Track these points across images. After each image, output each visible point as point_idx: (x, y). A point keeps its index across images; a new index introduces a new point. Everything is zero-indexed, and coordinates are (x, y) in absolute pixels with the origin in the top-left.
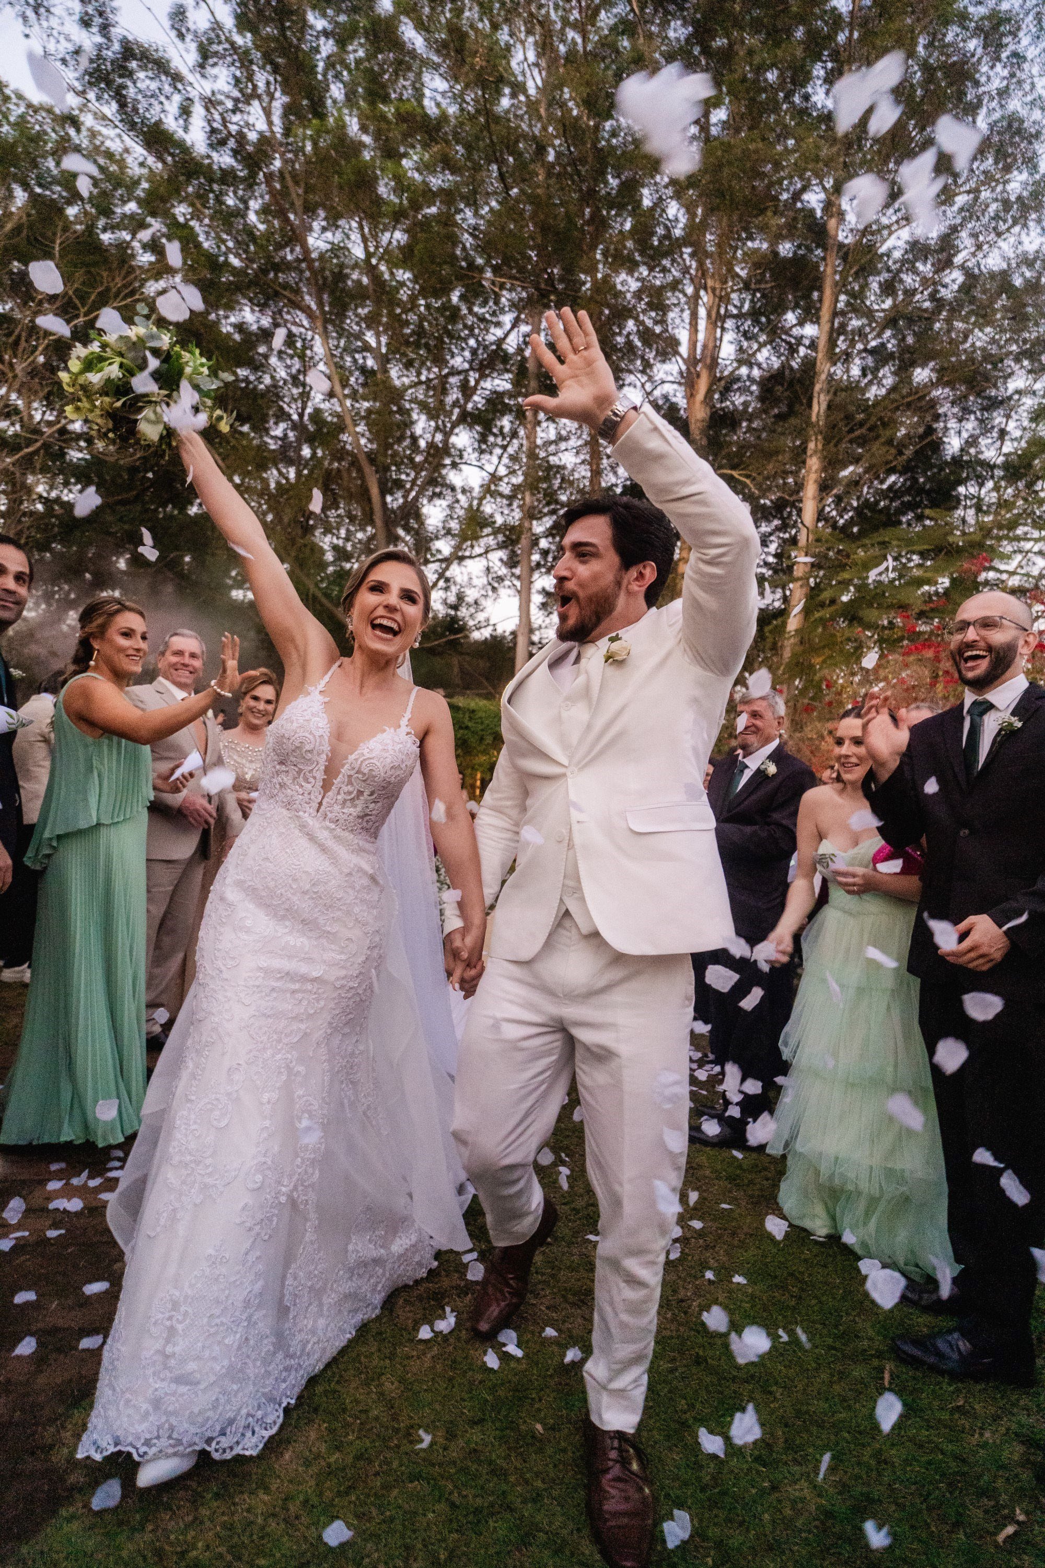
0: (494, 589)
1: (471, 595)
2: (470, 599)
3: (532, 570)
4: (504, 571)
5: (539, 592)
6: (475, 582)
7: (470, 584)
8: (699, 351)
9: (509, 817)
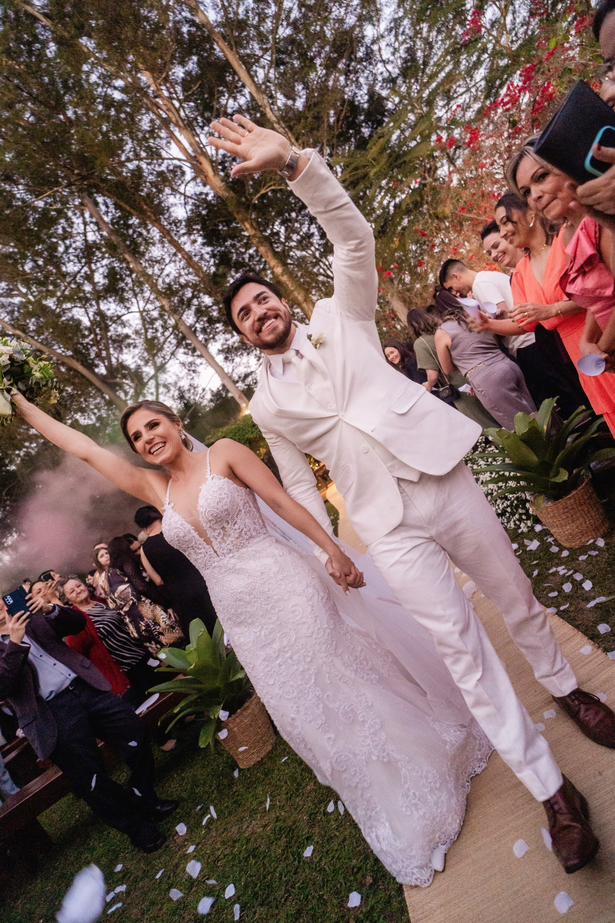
0: (194, 371)
1: (185, 384)
2: (186, 387)
3: (206, 346)
4: (190, 359)
5: (218, 354)
6: (181, 375)
7: (179, 379)
8: (190, 150)
9: (305, 481)
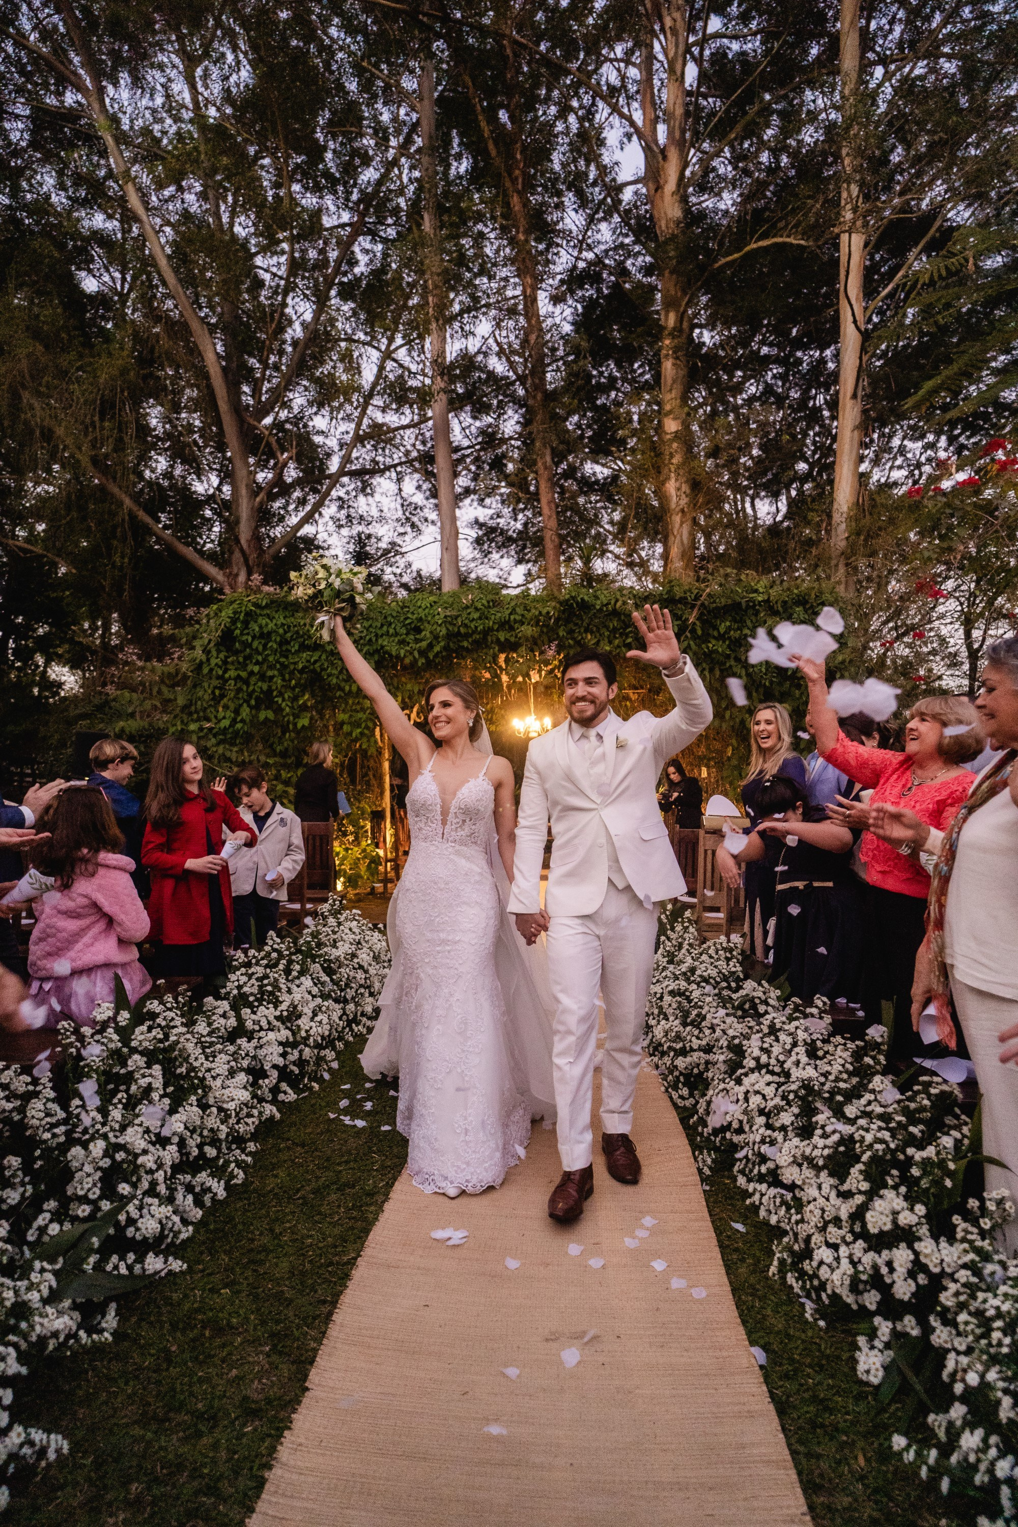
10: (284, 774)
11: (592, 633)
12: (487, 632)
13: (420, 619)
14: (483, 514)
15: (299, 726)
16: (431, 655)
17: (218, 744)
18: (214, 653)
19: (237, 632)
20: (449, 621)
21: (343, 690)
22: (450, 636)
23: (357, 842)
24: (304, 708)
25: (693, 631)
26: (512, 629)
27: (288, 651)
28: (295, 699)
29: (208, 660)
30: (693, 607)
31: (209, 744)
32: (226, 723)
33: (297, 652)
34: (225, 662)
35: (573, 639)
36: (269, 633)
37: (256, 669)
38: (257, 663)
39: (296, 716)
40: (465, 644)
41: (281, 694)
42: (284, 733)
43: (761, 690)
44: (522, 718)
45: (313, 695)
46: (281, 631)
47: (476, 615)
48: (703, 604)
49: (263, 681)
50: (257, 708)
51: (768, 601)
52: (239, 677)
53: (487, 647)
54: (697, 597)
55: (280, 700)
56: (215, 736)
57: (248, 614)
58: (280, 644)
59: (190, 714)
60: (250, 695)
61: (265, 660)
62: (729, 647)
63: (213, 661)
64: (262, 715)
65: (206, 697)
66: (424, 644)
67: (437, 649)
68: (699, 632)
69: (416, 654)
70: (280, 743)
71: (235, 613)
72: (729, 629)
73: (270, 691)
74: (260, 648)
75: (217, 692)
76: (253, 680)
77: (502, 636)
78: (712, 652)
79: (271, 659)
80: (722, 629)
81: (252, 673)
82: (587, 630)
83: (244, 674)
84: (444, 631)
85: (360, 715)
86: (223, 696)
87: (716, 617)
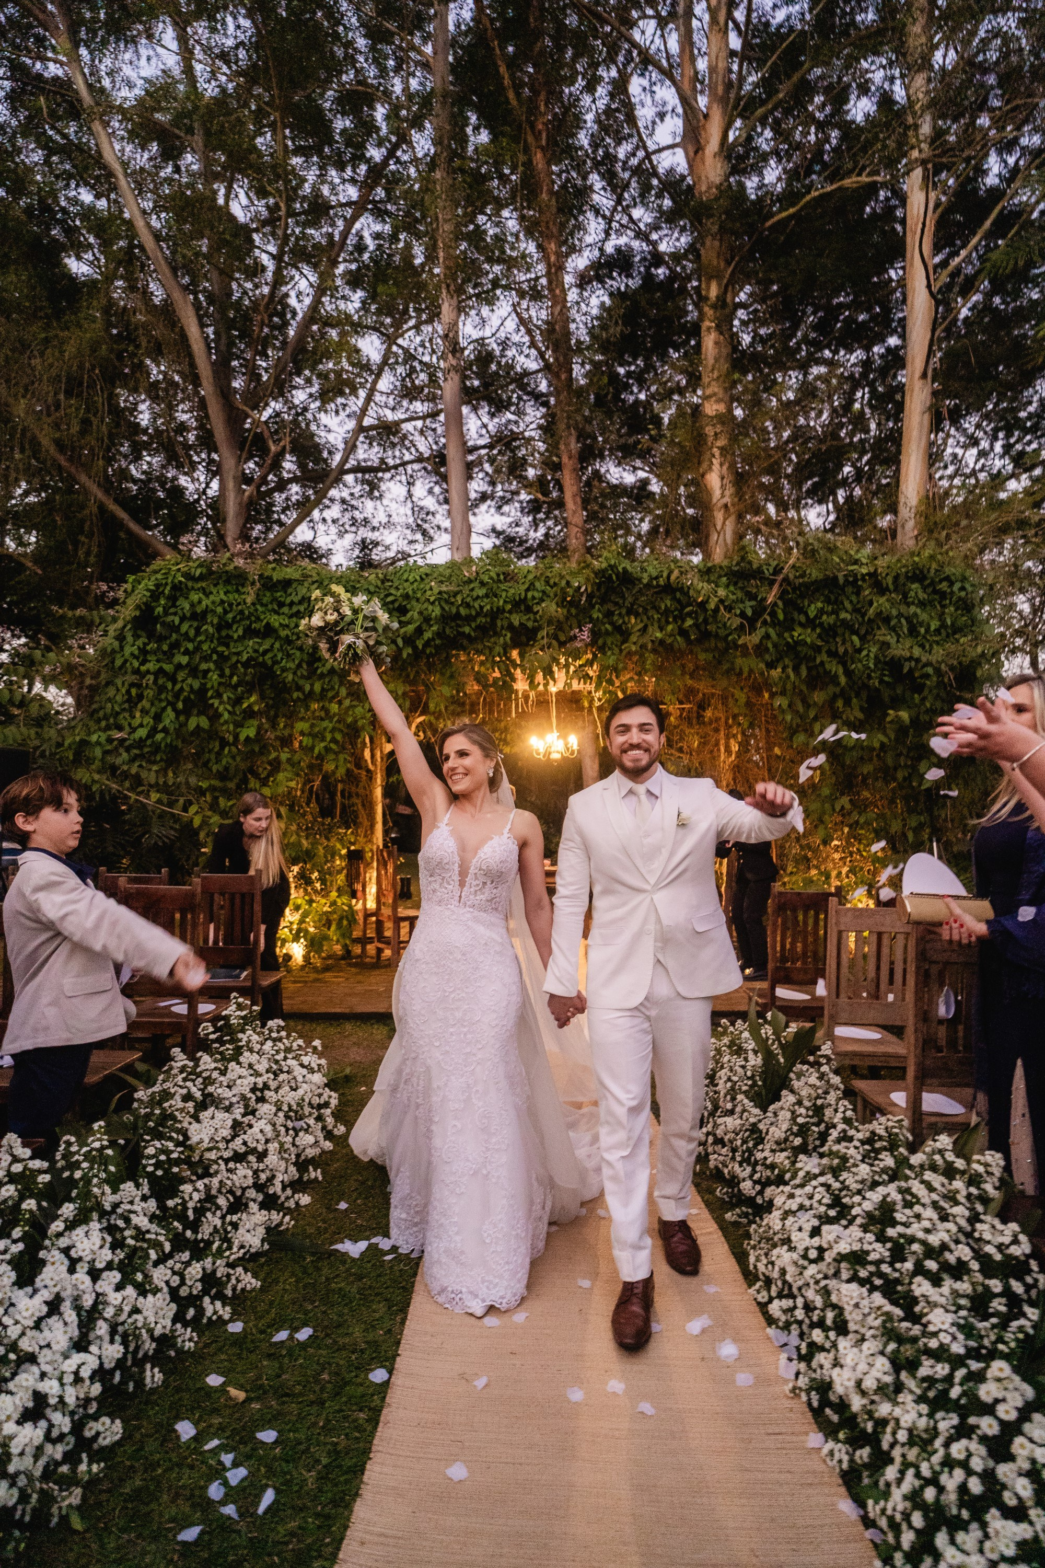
10: (222, 802)
11: (637, 615)
12: (496, 613)
13: (406, 596)
14: (501, 522)
15: (242, 737)
16: (420, 644)
17: (132, 760)
18: (130, 639)
19: (160, 610)
20: (442, 598)
21: (299, 688)
22: (445, 618)
23: (325, 892)
24: (249, 714)
25: (773, 614)
26: (529, 610)
27: (229, 637)
28: (238, 701)
29: (122, 648)
30: (772, 583)
31: (118, 761)
32: (142, 733)
33: (241, 639)
34: (143, 651)
35: (612, 623)
36: (205, 613)
37: (184, 660)
38: (187, 652)
39: (239, 725)
40: (467, 630)
41: (219, 695)
42: (222, 748)
43: (864, 695)
44: (541, 736)
45: (262, 697)
46: (219, 610)
47: (482, 592)
48: (786, 579)
49: (195, 677)
50: (187, 712)
51: (873, 575)
52: (161, 670)
53: (496, 634)
54: (777, 570)
55: (216, 702)
56: (128, 750)
57: (176, 587)
58: (219, 628)
59: (99, 721)
60: (177, 696)
61: (198, 649)
62: (819, 636)
63: (128, 650)
64: (193, 723)
65: (119, 698)
66: (411, 628)
67: (428, 635)
68: (781, 616)
69: (400, 642)
70: (218, 761)
71: (157, 586)
72: (821, 612)
73: (203, 690)
74: (192, 633)
75: (134, 691)
76: (181, 675)
77: (516, 619)
78: (797, 643)
79: (205, 647)
80: (812, 612)
81: (179, 667)
82: (630, 612)
83: (168, 668)
84: (437, 611)
85: (326, 724)
86: (140, 697)
87: (802, 597)
